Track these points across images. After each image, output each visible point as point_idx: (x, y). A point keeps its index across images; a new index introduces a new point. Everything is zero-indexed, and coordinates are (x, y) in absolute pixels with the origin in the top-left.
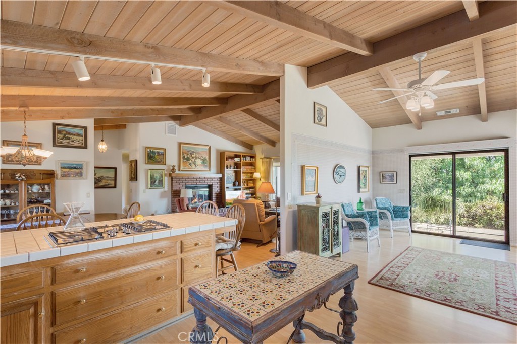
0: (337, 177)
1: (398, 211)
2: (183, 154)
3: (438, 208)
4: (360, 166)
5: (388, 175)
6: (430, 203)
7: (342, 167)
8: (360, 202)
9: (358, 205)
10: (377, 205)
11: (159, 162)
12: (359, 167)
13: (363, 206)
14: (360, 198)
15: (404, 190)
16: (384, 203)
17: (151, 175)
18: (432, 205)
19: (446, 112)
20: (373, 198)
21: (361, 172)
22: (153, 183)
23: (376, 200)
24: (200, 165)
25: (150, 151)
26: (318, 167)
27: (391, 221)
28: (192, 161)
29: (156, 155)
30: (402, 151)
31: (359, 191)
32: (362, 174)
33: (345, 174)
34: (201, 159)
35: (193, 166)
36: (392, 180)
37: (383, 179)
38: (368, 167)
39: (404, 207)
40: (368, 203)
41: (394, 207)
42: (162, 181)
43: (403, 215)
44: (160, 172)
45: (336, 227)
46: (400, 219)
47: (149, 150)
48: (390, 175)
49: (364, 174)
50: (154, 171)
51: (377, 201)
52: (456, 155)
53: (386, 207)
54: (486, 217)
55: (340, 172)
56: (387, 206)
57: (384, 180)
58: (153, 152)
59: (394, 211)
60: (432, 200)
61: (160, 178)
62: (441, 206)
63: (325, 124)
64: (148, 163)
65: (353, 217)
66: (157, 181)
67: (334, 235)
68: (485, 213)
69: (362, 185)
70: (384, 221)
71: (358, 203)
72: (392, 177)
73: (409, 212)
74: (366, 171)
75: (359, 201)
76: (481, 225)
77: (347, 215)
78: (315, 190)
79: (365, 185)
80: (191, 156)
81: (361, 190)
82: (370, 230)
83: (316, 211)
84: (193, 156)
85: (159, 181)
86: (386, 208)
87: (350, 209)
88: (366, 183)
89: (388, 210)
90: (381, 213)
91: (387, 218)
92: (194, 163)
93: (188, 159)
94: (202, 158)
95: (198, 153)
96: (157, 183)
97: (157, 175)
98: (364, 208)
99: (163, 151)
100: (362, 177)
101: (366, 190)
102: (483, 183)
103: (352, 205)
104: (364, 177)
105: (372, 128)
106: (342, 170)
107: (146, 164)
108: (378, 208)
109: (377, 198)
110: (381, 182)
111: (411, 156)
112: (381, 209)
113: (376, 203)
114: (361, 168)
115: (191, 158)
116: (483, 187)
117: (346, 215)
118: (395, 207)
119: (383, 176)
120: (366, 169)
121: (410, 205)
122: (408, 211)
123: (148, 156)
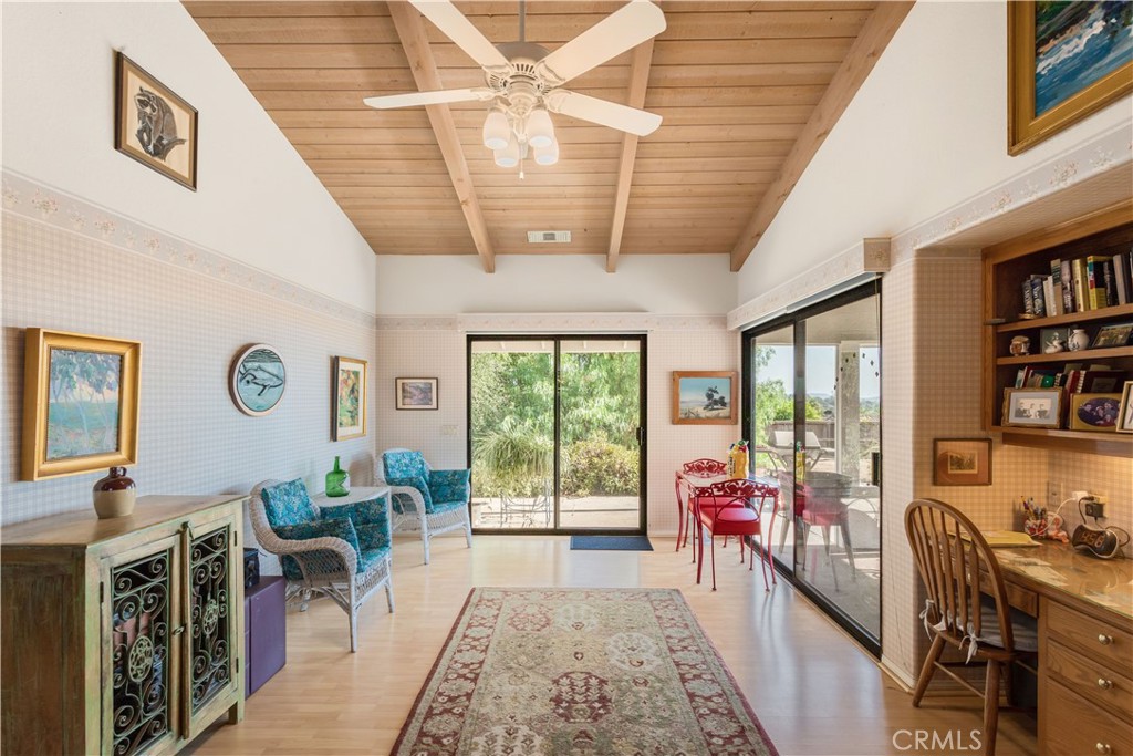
0: (243, 389)
1: (440, 485)
3: (525, 466)
4: (337, 358)
5: (417, 388)
6: (509, 456)
7: (270, 356)
8: (338, 471)
9: (328, 481)
10: (387, 473)
12: (335, 362)
13: (346, 485)
14: (337, 458)
15: (455, 427)
16: (407, 466)
18: (513, 458)
19: (546, 237)
20: (378, 454)
21: (341, 377)
23: (385, 459)
26: (135, 347)
27: (424, 517)
30: (449, 323)
31: (334, 436)
32: (346, 382)
33: (281, 381)
36: (427, 400)
37: (404, 397)
38: (364, 363)
39: (455, 473)
40: (361, 469)
41: (432, 474)
43: (453, 493)
45: (213, 607)
46: (446, 505)
48: (421, 386)
49: (350, 382)
51: (389, 462)
52: (562, 342)
53: (411, 479)
54: (593, 474)
55: (259, 374)
56: (413, 473)
57: (407, 400)
59: (430, 485)
60: (513, 448)
62: (530, 462)
63: (186, 173)
65: (301, 537)
67: (200, 643)
68: (592, 466)
69: (343, 417)
70: (407, 518)
71: (329, 474)
72: (426, 391)
73: (468, 483)
74: (356, 374)
75: (332, 469)
76: (587, 491)
77: (280, 532)
78: (118, 449)
79: (354, 415)
81: (341, 431)
82: (360, 570)
83: (70, 570)
86: (410, 482)
87: (296, 502)
88: (356, 409)
89: (418, 488)
90: (400, 495)
91: (412, 508)
98: (348, 489)
100: (343, 391)
101: (357, 429)
102: (576, 405)
103: (303, 488)
104: (352, 391)
105: (376, 253)
106: (271, 367)
108: (390, 482)
109: (388, 452)
110: (400, 406)
111: (471, 339)
112: (400, 485)
113: (386, 466)
114: (343, 365)
116: (576, 412)
117: (276, 531)
118: (435, 472)
119: (404, 390)
120: (359, 367)
121: (469, 466)
122: (464, 484)
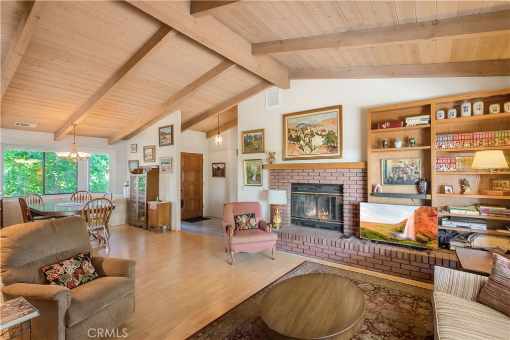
2: (289, 132)
11: (257, 149)
17: (247, 168)
22: (250, 178)
24: (321, 146)
25: (247, 136)
28: (304, 141)
29: (254, 140)
34: (322, 136)
35: (307, 150)
42: (260, 175)
44: (257, 162)
47: (245, 135)
50: (251, 163)
58: (250, 137)
61: (257, 172)
64: (245, 152)
66: (254, 176)
80: (303, 133)
84: (306, 132)
85: (257, 175)
92: (309, 144)
93: (298, 139)
94: (324, 133)
95: (315, 126)
96: (254, 178)
97: (254, 168)
99: (261, 133)
107: (243, 153)
115: (302, 136)
123: (245, 143)
